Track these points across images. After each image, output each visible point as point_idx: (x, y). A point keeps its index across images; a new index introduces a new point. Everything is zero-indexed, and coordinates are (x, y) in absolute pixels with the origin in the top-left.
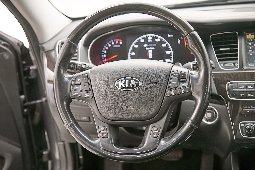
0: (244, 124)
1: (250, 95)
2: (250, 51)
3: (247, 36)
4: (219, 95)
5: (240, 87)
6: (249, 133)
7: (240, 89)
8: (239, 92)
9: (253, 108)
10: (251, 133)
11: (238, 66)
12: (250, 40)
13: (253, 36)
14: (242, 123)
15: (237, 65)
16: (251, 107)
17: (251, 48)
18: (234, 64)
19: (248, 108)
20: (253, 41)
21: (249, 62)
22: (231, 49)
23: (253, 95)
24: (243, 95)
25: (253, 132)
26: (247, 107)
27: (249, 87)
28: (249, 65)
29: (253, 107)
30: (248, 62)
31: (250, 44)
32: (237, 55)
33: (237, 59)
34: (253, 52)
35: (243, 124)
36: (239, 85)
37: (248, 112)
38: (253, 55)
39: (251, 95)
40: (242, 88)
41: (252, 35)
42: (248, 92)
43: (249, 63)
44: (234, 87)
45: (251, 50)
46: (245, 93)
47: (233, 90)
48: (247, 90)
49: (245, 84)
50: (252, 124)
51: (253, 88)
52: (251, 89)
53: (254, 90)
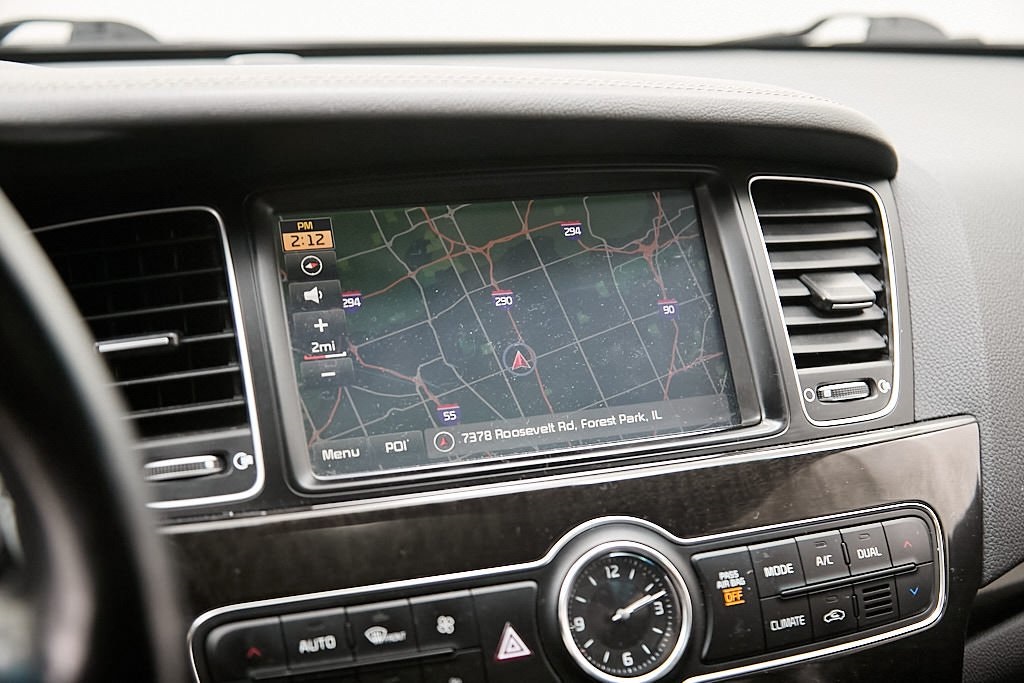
2: (317, 347)
3: (288, 239)
5: (304, 647)
7: (307, 656)
11: (253, 467)
12: (309, 266)
13: (327, 234)
15: (247, 460)
17: (321, 326)
18: (223, 458)
20: (330, 272)
21: (322, 436)
22: (180, 337)
27: (377, 636)
28: (327, 455)
30: (316, 434)
31: (312, 295)
32: (234, 384)
33: (240, 417)
34: (344, 354)
36: (290, 624)
38: (344, 377)
40: (324, 653)
41: (319, 226)
43: (321, 442)
44: (254, 651)
45: (322, 338)
47: (254, 673)
48: (363, 659)
49: (339, 616)
51: (400, 636)
52: (386, 646)
53: (412, 654)
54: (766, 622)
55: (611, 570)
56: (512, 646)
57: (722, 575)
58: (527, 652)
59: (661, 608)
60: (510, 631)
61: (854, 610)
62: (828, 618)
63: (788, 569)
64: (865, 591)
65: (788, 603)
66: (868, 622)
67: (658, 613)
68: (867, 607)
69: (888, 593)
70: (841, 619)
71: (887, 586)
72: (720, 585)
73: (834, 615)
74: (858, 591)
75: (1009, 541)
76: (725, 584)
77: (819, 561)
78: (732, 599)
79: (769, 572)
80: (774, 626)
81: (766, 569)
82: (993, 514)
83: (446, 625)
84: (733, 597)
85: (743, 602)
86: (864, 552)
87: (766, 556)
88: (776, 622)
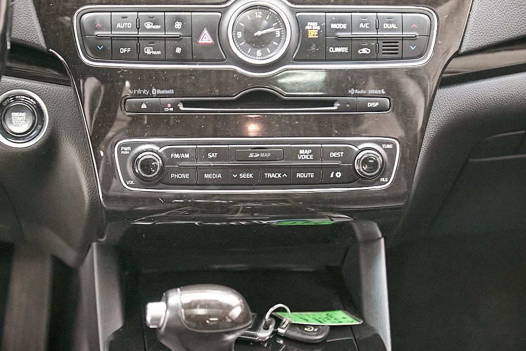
0: (129, 148)
1: (148, 51)
4: (51, 50)
5: (119, 25)
6: (144, 175)
7: (119, 29)
8: (113, 42)
9: (158, 96)
10: (151, 176)
14: (125, 145)
16: (154, 91)
19: (142, 96)
23: (159, 53)
24: (129, 50)
25: (159, 171)
26: (139, 91)
27: (149, 25)
29: (159, 92)
35: (126, 149)
36: (114, 15)
37: (144, 106)
39: (154, 53)
40: (126, 29)
42: (144, 42)
44: (98, 24)
46: (134, 42)
47: (97, 33)
48: (141, 34)
49: (135, 16)
50: (156, 148)
51: (158, 27)
52: (152, 30)
53: (162, 34)
54: (327, 48)
55: (258, 14)
56: (206, 38)
57: (309, 23)
58: (211, 41)
59: (279, 34)
60: (205, 31)
61: (376, 50)
62: (361, 51)
63: (344, 26)
64: (383, 43)
65: (341, 41)
66: (383, 57)
67: (277, 36)
68: (383, 50)
69: (397, 46)
70: (368, 53)
71: (397, 42)
72: (307, 27)
73: (364, 51)
74: (380, 43)
75: (480, 35)
76: (310, 27)
77: (361, 25)
78: (313, 34)
79: (334, 26)
80: (331, 50)
81: (332, 25)
82: (474, 20)
83: (178, 25)
84: (312, 34)
85: (317, 36)
86: (387, 25)
87: (334, 19)
88: (333, 48)
